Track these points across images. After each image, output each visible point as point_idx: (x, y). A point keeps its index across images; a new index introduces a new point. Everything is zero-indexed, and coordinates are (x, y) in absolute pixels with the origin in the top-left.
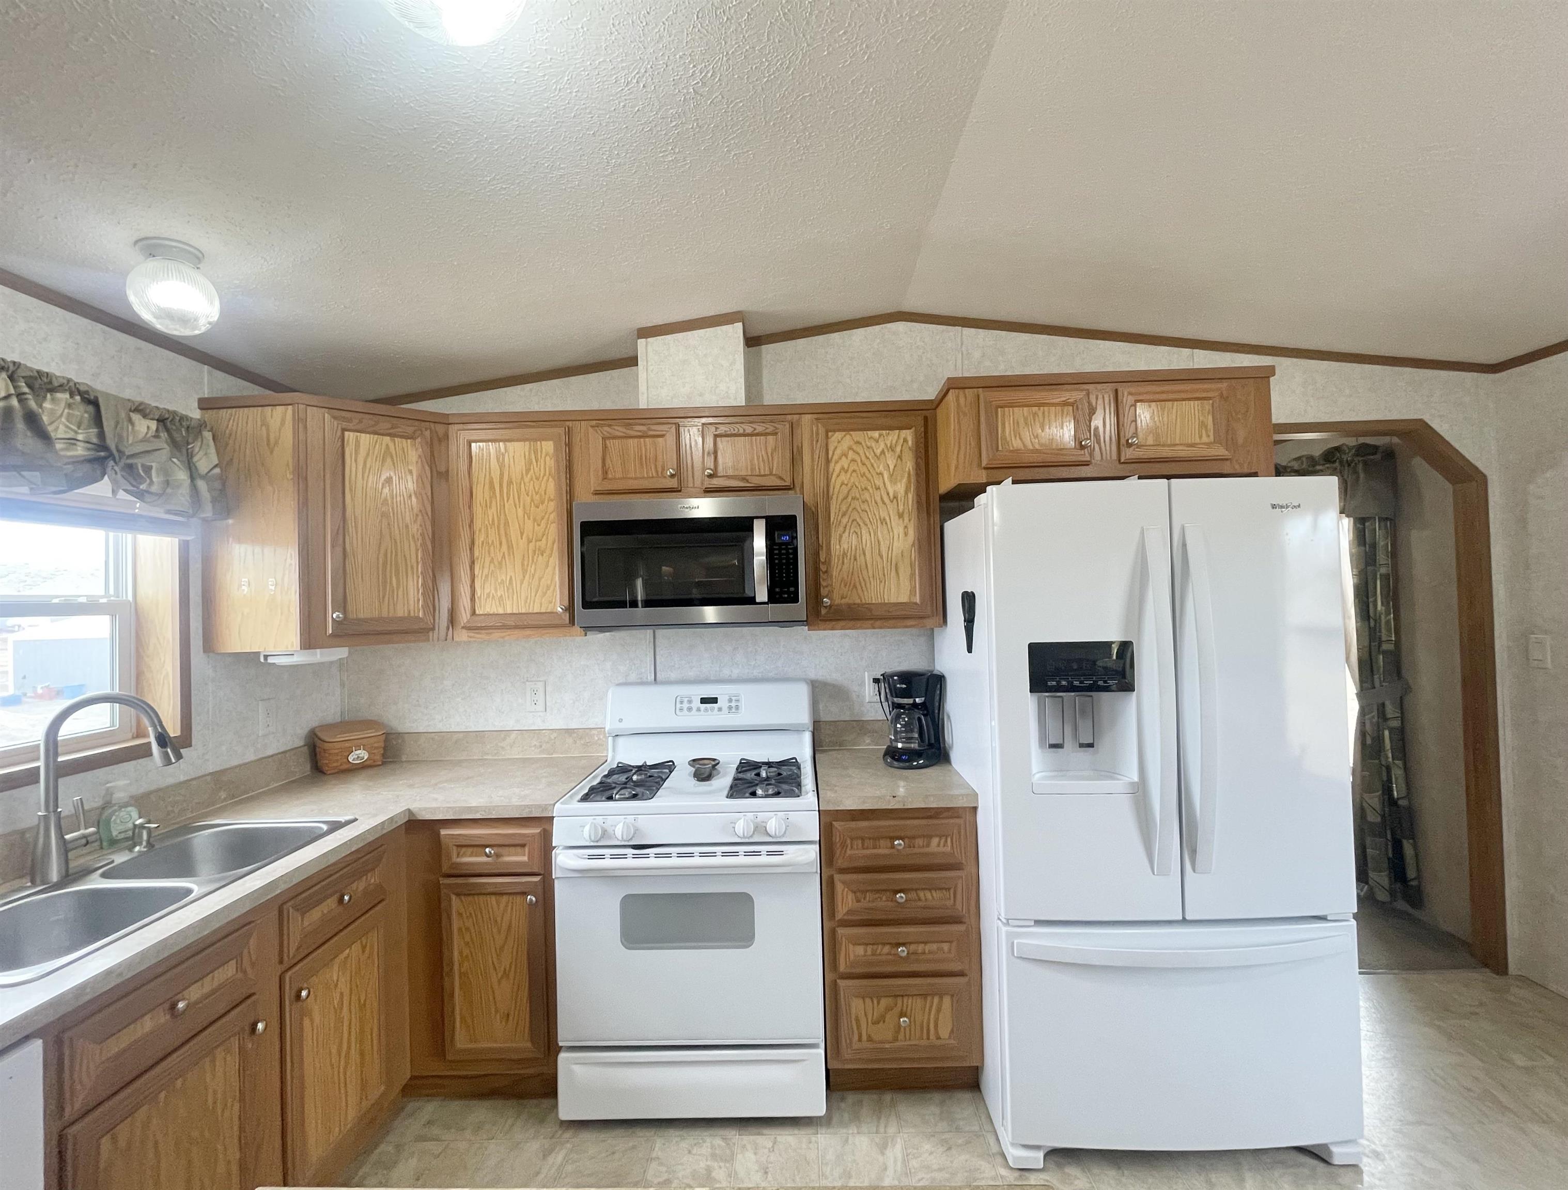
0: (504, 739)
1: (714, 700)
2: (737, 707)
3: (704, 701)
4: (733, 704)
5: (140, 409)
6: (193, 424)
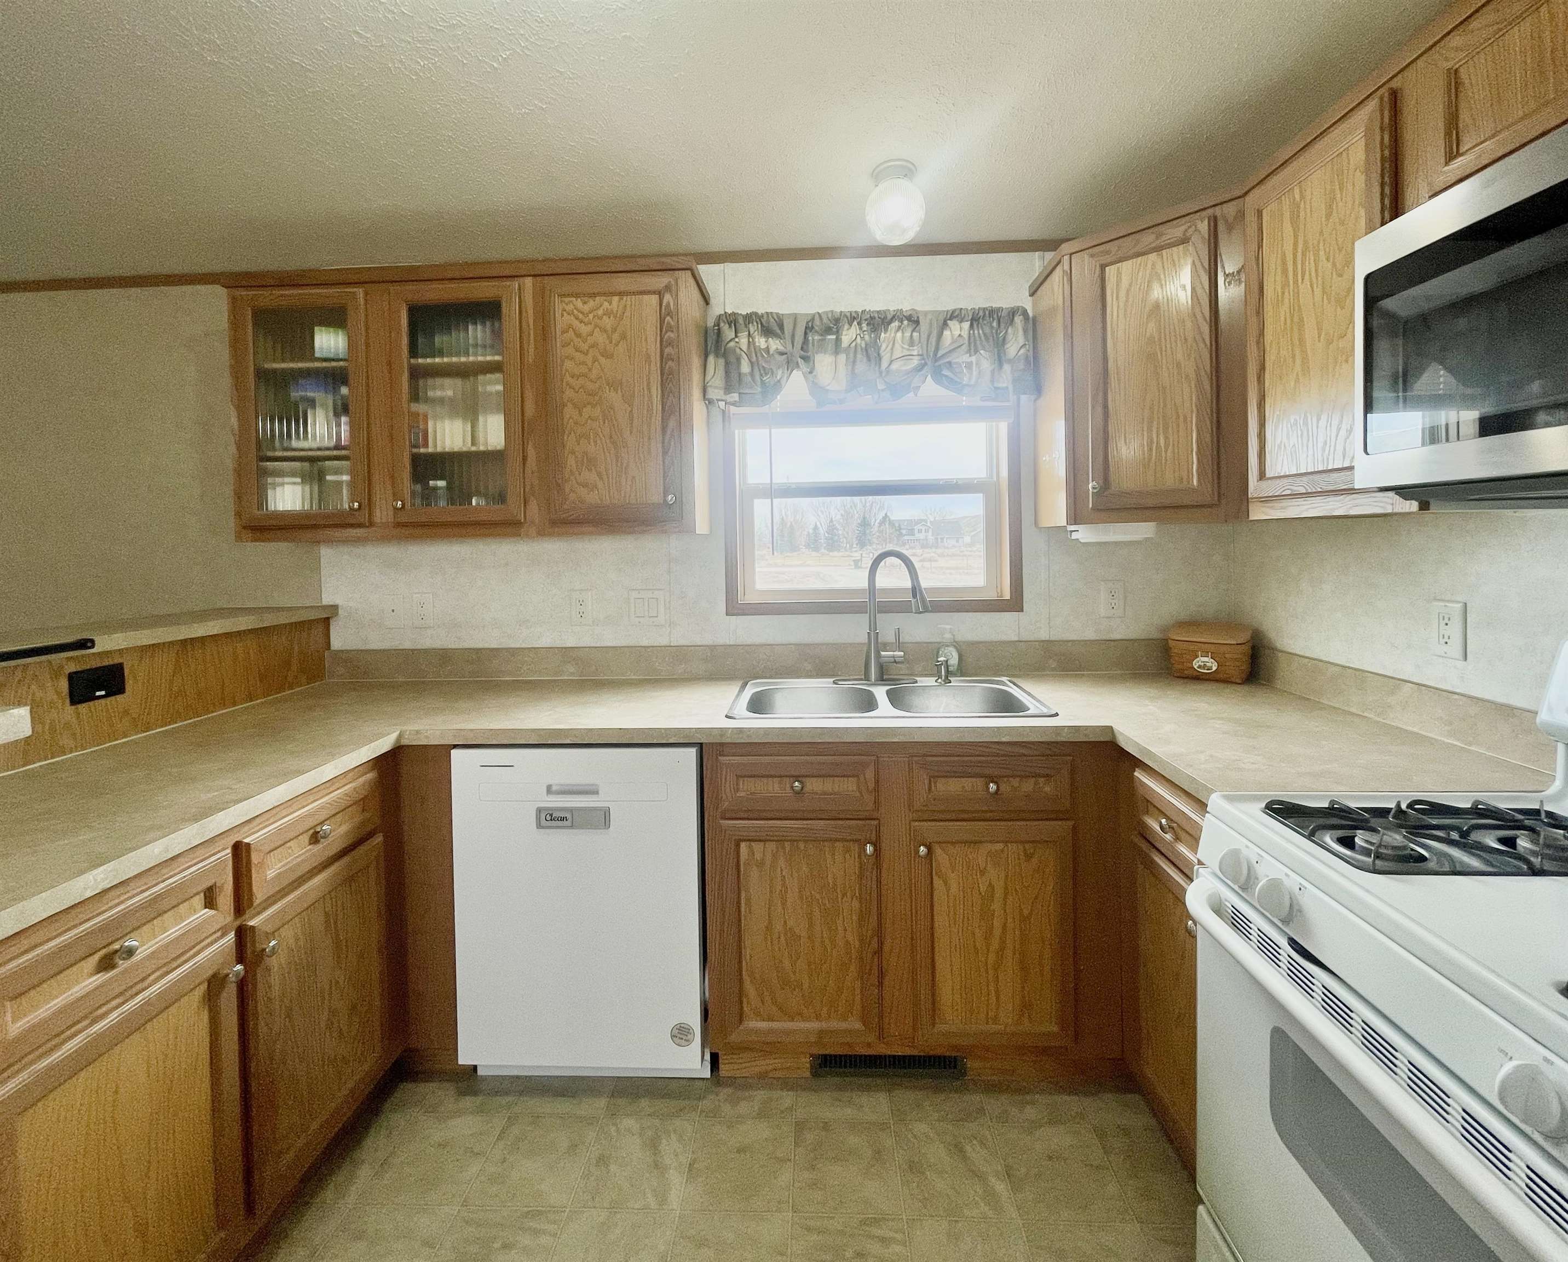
5: (955, 315)
6: (1004, 314)
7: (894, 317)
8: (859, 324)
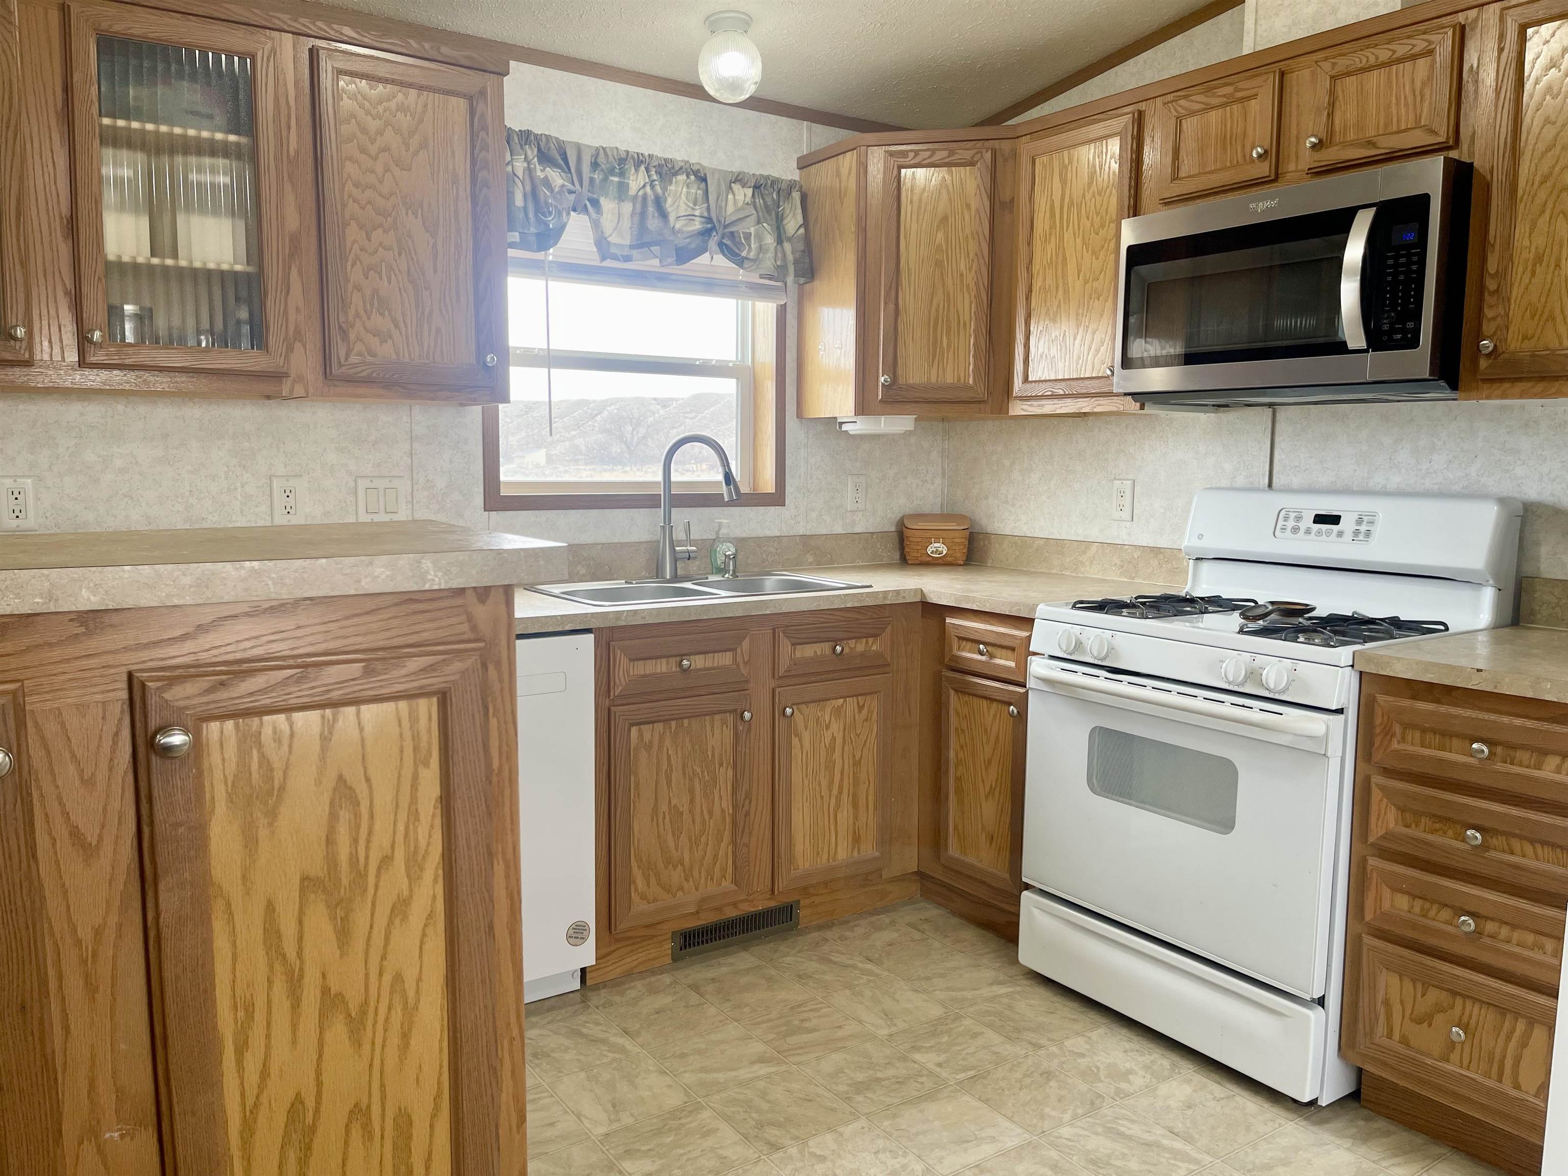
0: (1084, 552)
1: (1334, 520)
2: (1368, 533)
3: (1320, 519)
4: (1363, 528)
5: (739, 179)
6: (784, 186)
7: (681, 168)
8: (647, 170)
